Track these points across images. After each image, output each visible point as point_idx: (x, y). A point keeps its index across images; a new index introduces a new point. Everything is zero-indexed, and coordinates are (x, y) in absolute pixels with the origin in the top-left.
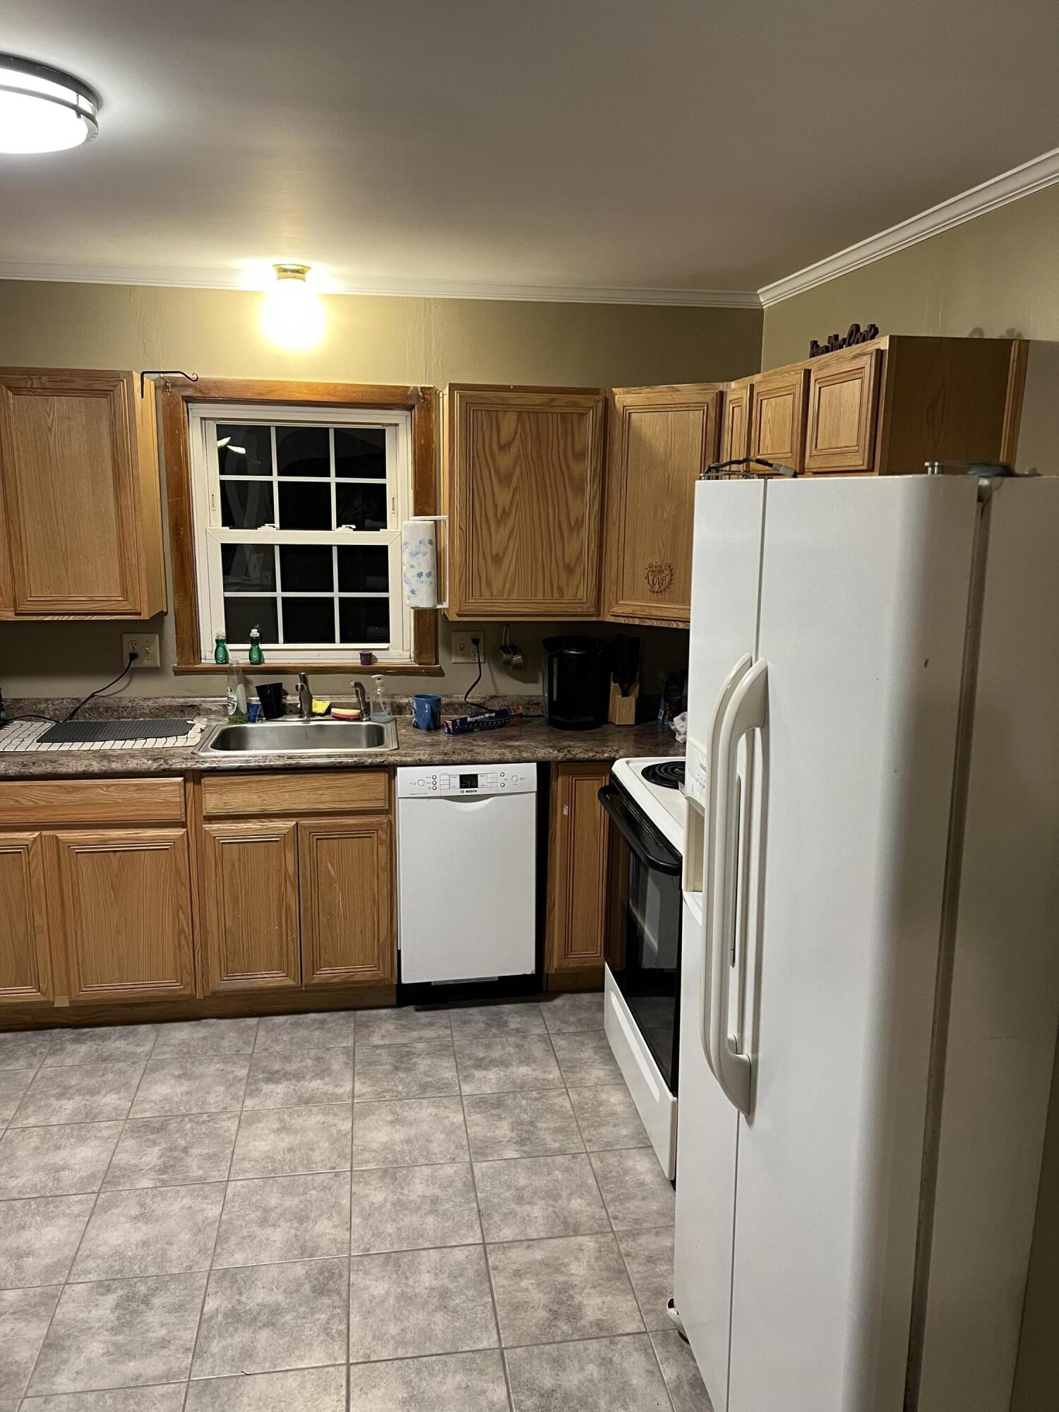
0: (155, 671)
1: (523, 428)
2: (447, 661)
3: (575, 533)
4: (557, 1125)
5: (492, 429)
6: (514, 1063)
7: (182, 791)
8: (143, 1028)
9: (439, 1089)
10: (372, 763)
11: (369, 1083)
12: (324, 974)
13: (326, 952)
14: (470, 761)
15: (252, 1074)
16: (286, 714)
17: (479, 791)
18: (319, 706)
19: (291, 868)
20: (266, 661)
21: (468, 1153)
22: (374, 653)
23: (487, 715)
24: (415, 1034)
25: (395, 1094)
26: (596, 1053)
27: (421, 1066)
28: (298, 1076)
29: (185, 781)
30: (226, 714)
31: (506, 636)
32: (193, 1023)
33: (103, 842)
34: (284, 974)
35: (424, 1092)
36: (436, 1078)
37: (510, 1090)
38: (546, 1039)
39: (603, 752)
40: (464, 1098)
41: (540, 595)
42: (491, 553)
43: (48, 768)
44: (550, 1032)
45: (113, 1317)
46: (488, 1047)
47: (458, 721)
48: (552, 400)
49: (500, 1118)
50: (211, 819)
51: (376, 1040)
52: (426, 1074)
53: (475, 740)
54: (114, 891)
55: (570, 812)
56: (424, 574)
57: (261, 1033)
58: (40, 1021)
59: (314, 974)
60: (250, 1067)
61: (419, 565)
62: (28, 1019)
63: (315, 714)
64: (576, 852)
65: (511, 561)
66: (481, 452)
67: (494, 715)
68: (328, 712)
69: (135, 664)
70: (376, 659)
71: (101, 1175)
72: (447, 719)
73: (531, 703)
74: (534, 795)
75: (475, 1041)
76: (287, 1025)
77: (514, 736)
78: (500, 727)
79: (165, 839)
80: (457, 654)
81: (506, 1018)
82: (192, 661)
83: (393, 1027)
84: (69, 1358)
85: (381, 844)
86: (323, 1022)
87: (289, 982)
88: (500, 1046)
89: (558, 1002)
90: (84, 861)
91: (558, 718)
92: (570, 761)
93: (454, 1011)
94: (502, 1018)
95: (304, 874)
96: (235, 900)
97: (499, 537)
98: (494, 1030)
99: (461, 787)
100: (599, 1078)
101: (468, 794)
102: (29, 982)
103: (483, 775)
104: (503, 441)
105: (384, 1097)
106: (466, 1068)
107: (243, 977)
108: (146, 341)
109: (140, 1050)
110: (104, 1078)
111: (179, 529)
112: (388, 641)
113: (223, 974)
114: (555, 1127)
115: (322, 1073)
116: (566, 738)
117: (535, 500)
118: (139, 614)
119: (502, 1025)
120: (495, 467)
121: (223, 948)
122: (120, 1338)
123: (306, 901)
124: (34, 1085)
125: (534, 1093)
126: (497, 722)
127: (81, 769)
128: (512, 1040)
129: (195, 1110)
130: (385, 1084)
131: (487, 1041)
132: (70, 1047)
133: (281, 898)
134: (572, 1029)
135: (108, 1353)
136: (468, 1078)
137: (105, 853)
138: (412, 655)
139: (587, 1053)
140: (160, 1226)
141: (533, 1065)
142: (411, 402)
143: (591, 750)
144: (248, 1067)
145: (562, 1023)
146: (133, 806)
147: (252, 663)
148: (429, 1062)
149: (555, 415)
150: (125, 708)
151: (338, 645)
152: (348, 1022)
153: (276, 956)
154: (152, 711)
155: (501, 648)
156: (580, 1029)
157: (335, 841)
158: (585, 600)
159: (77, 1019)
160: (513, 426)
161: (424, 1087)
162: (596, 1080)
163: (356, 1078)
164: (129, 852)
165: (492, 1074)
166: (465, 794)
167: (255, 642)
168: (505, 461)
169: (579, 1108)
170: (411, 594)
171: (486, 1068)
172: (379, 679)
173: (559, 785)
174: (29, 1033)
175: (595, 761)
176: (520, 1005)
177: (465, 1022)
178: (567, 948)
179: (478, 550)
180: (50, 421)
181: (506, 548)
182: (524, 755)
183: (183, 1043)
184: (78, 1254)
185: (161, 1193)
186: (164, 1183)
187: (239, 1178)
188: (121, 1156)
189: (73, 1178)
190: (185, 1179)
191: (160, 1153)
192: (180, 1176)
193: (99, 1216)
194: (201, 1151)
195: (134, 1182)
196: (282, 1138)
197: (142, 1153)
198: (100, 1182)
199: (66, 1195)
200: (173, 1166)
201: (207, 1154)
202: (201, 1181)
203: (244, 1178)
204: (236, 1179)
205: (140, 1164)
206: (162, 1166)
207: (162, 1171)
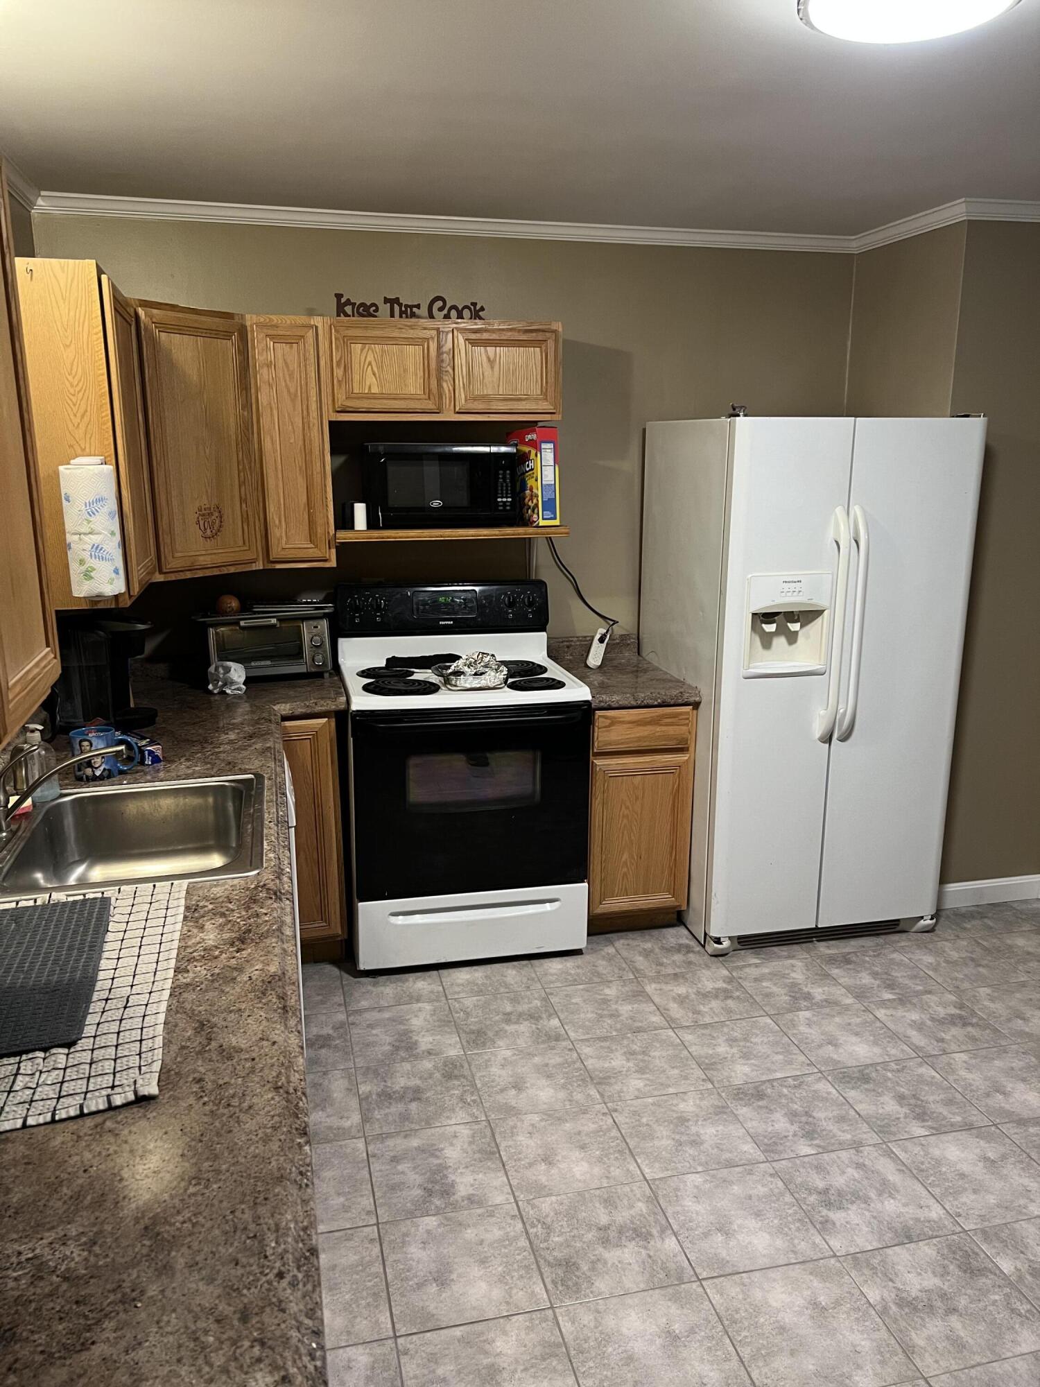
45: (854, 1207)
71: (670, 1291)
84: (912, 1219)
115: (428, 1152)
122: (873, 1194)
129: (523, 1242)
135: (891, 1196)
140: (730, 1211)
184: (795, 1261)
185: (682, 1226)
186: (667, 1228)
187: (639, 1172)
188: (629, 1284)
189: (685, 1315)
190: (655, 1214)
191: (614, 1249)
192: (651, 1219)
193: (735, 1266)
194: (602, 1215)
195: (672, 1255)
196: (563, 1157)
197: (619, 1266)
198: (683, 1286)
199: (715, 1310)
200: (635, 1230)
201: (605, 1208)
202: (654, 1199)
203: (637, 1169)
204: (641, 1175)
205: (640, 1261)
206: (637, 1239)
207: (647, 1237)
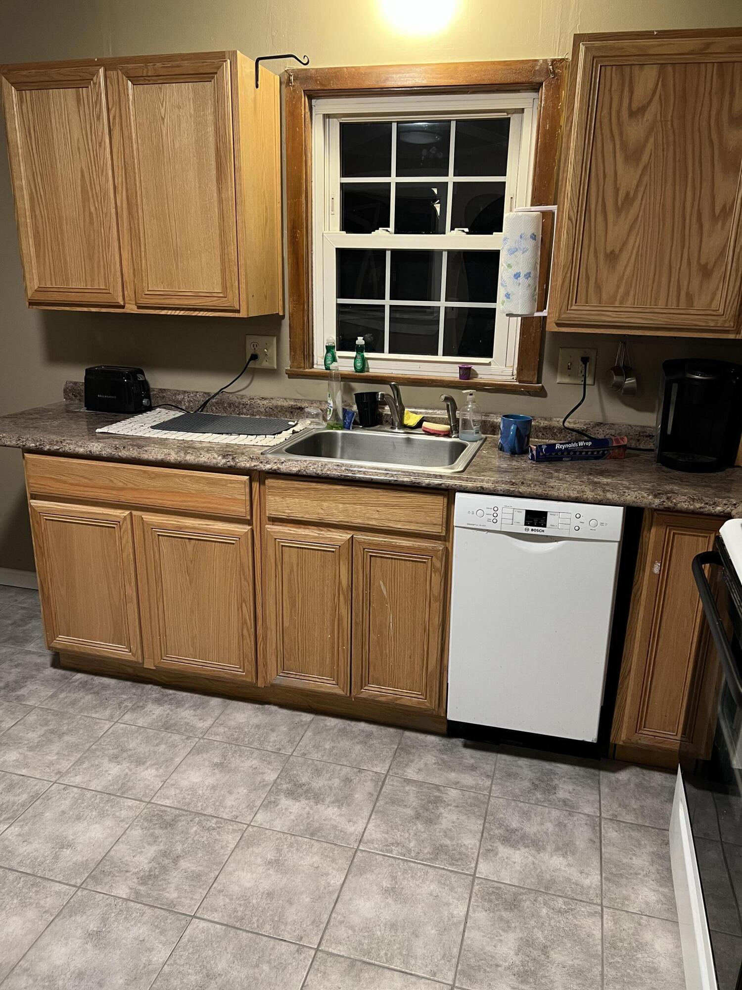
0: (271, 373)
1: (664, 86)
2: (551, 380)
3: (720, 224)
4: (577, 962)
5: (622, 92)
6: (549, 848)
7: (248, 490)
8: (215, 701)
9: (453, 860)
10: (429, 484)
11: (383, 827)
12: (372, 690)
13: (374, 668)
14: (541, 495)
15: (278, 781)
16: (381, 423)
17: (547, 531)
18: (411, 419)
19: (345, 582)
20: (371, 370)
21: (453, 969)
22: (474, 367)
23: (581, 444)
24: (453, 776)
25: (404, 851)
26: (652, 862)
27: (444, 821)
28: (317, 797)
29: (251, 481)
30: (325, 419)
31: (620, 356)
32: (257, 706)
33: (179, 528)
34: (334, 682)
35: (435, 859)
36: (454, 843)
37: (533, 887)
38: (596, 825)
39: (715, 504)
40: (476, 881)
41: (662, 304)
42: (605, 249)
43: (133, 453)
44: (603, 815)
46: (526, 815)
47: (544, 447)
48: (708, 45)
49: (508, 927)
50: (275, 520)
51: (411, 773)
52: (446, 833)
53: (557, 471)
54: (189, 574)
55: (662, 570)
56: (522, 275)
57: (309, 734)
58: (139, 674)
59: (362, 688)
60: (282, 771)
61: (517, 263)
62: (130, 671)
63: (405, 427)
64: (665, 617)
65: (629, 260)
66: (606, 121)
67: (590, 444)
68: (419, 425)
69: (252, 365)
70: (477, 374)
71: (92, 866)
72: (534, 442)
73: (643, 434)
74: (616, 546)
75: (513, 804)
76: (335, 731)
77: (607, 471)
78: (597, 458)
79: (232, 534)
80: (563, 374)
81: (556, 782)
82: (302, 365)
83: (434, 760)
85: (435, 572)
86: (369, 735)
87: (339, 691)
88: (539, 819)
89: (623, 776)
90: (165, 544)
91: (669, 454)
92: (668, 509)
93: (504, 757)
94: (552, 780)
95: (357, 589)
96: (293, 604)
97: (617, 230)
98: (539, 795)
99: (526, 524)
100: (647, 904)
101: (533, 533)
102: (123, 643)
103: (554, 514)
104: (635, 106)
105: (391, 852)
106: (492, 838)
107: (297, 677)
108: (274, 34)
109: (200, 725)
110: (156, 748)
111: (296, 232)
112: (491, 356)
113: (280, 670)
114: (572, 966)
115: (343, 800)
116: (671, 480)
117: (670, 180)
118: (238, 311)
119: (551, 789)
120: (621, 140)
121: (280, 647)
123: (357, 615)
124: (102, 739)
125: (561, 900)
126: (593, 452)
127: (160, 457)
128: (555, 813)
129: (209, 811)
130: (398, 834)
131: (526, 807)
132: (150, 706)
133: (335, 608)
134: (630, 818)
136: (490, 852)
137: (181, 537)
138: (515, 372)
139: (641, 861)
140: (105, 956)
141: (570, 858)
142: (538, 79)
143: (700, 500)
144: (279, 771)
145: (620, 806)
146: (204, 498)
147: (356, 372)
148: (454, 817)
149: (709, 66)
150: (245, 405)
151: (440, 357)
152: (392, 742)
153: (327, 662)
154: (267, 410)
155: (612, 369)
156: (640, 822)
157: (389, 561)
158: (721, 311)
159: (166, 679)
160: (651, 85)
161: (439, 851)
162: (643, 906)
163: (373, 817)
164: (201, 540)
165: (519, 857)
166: (530, 532)
167: (359, 349)
168: (635, 131)
169: (610, 943)
170: (505, 299)
171: (514, 846)
172: (471, 394)
173: (652, 537)
174: (129, 683)
175: (702, 514)
176: (577, 768)
177: (510, 775)
178: (640, 723)
179: (589, 245)
180: (163, 111)
181: (625, 244)
182: (609, 496)
183: (239, 728)
184: (20, 963)
185: (128, 909)
186: (137, 897)
187: (205, 917)
188: (121, 847)
189: (69, 861)
190: (157, 899)
191: (154, 855)
192: (155, 894)
193: (63, 918)
194: (189, 865)
195: (114, 885)
196: (269, 875)
197: (139, 850)
198: (87, 875)
199: (52, 880)
200: (156, 877)
201: (193, 872)
202: (170, 908)
203: (210, 918)
204: (202, 916)
205: (131, 864)
206: (147, 873)
207: (144, 881)
